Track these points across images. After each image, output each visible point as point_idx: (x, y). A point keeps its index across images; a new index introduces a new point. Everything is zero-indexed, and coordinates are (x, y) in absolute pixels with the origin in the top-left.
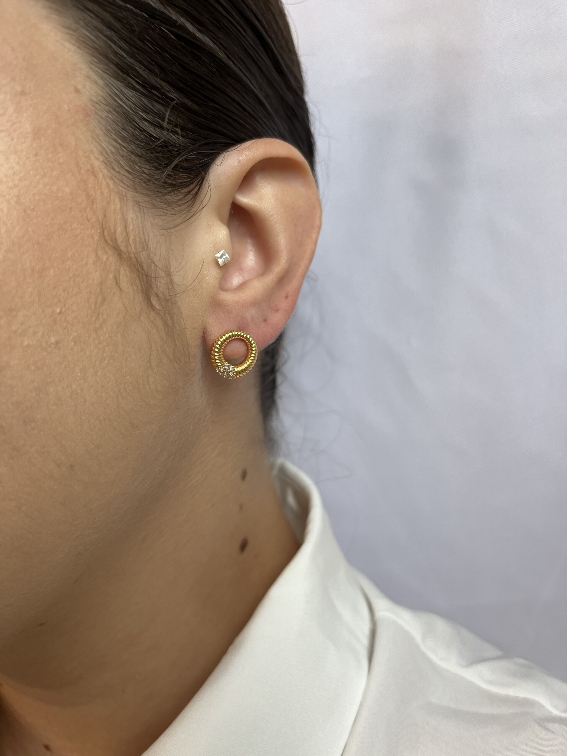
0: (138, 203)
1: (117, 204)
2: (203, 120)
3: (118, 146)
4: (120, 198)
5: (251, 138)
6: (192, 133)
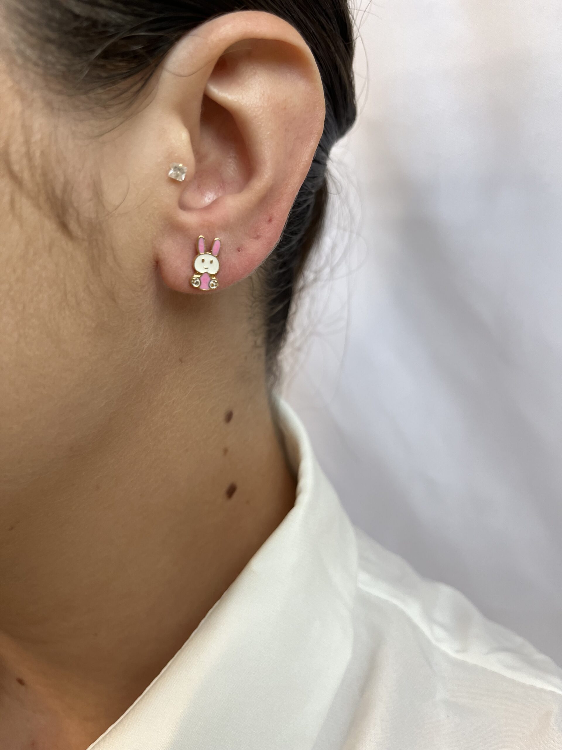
1: (16, 106)
5: (231, 11)
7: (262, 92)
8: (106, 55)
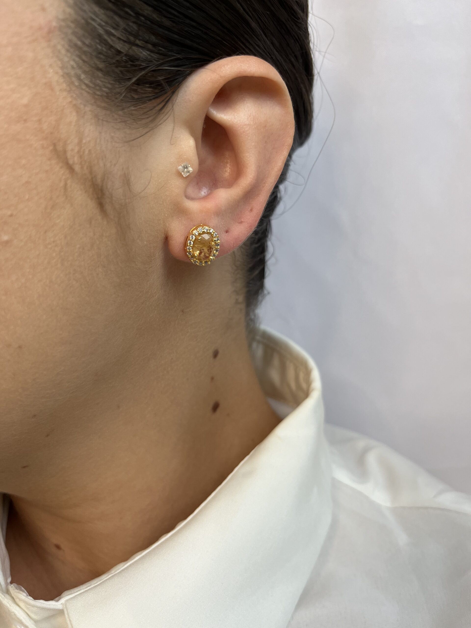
0: (96, 116)
2: (176, 36)
3: (81, 61)
4: (77, 112)
5: (229, 55)
6: (164, 49)
7: (249, 114)
8: (138, 83)
